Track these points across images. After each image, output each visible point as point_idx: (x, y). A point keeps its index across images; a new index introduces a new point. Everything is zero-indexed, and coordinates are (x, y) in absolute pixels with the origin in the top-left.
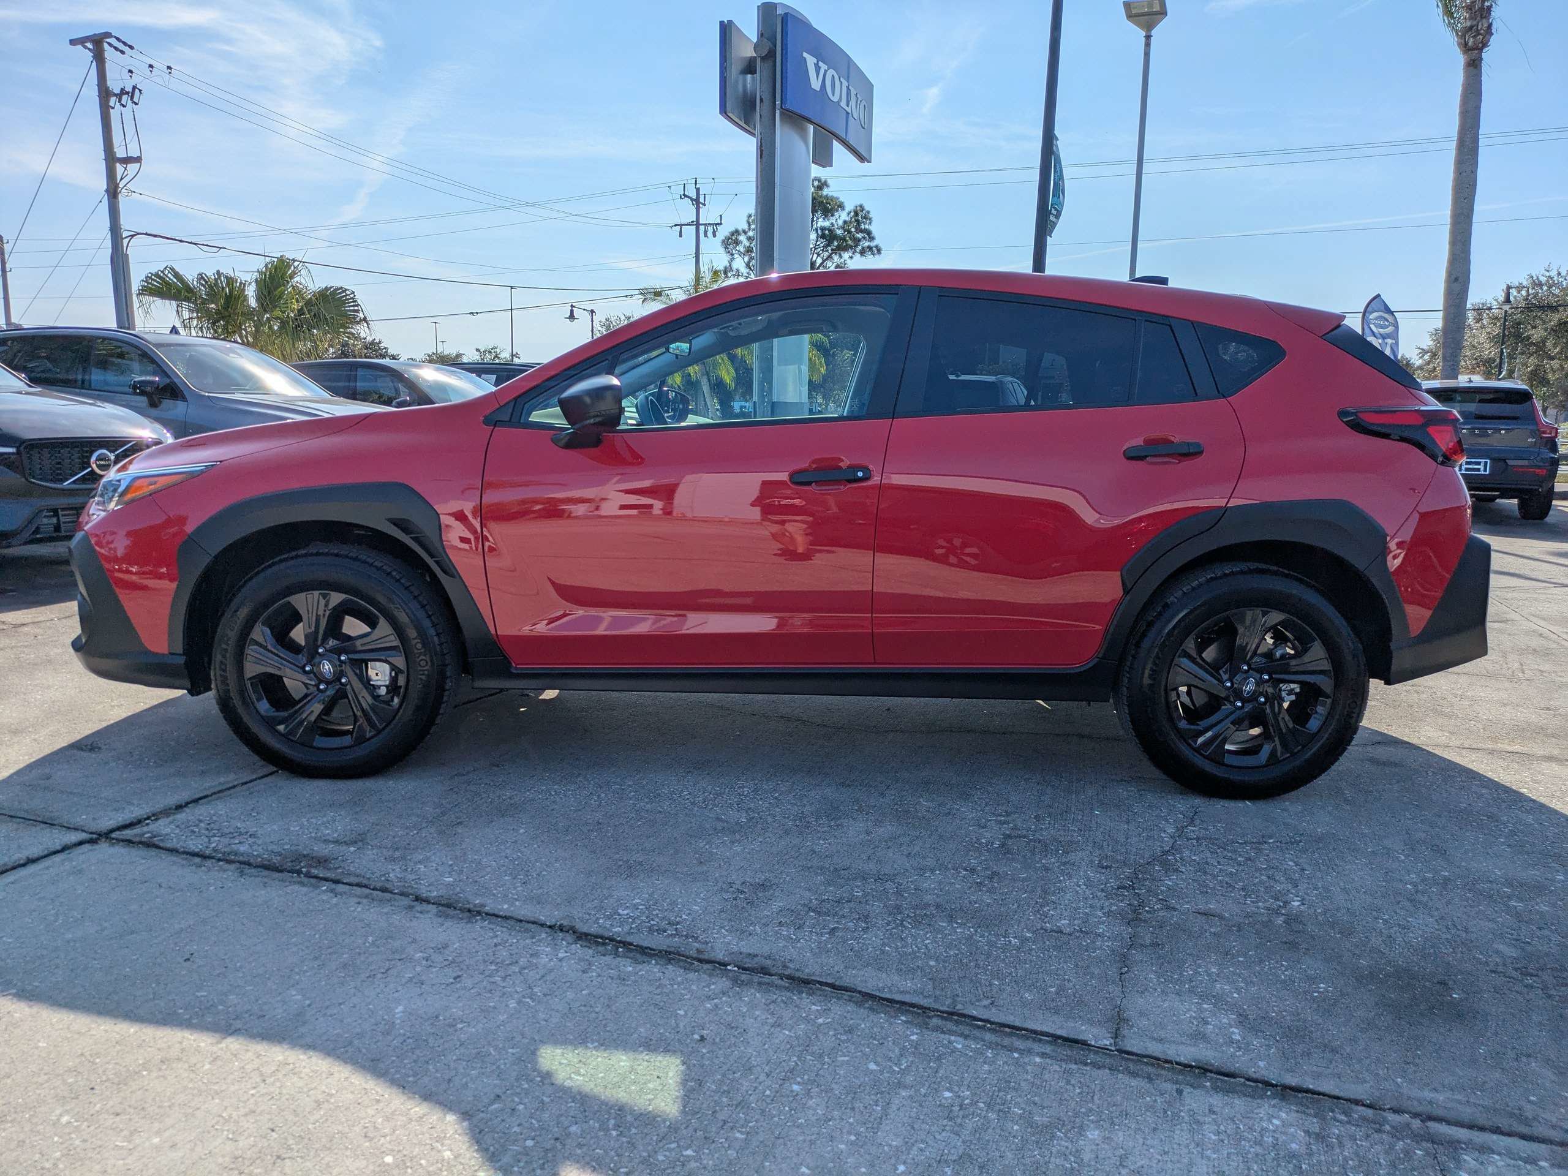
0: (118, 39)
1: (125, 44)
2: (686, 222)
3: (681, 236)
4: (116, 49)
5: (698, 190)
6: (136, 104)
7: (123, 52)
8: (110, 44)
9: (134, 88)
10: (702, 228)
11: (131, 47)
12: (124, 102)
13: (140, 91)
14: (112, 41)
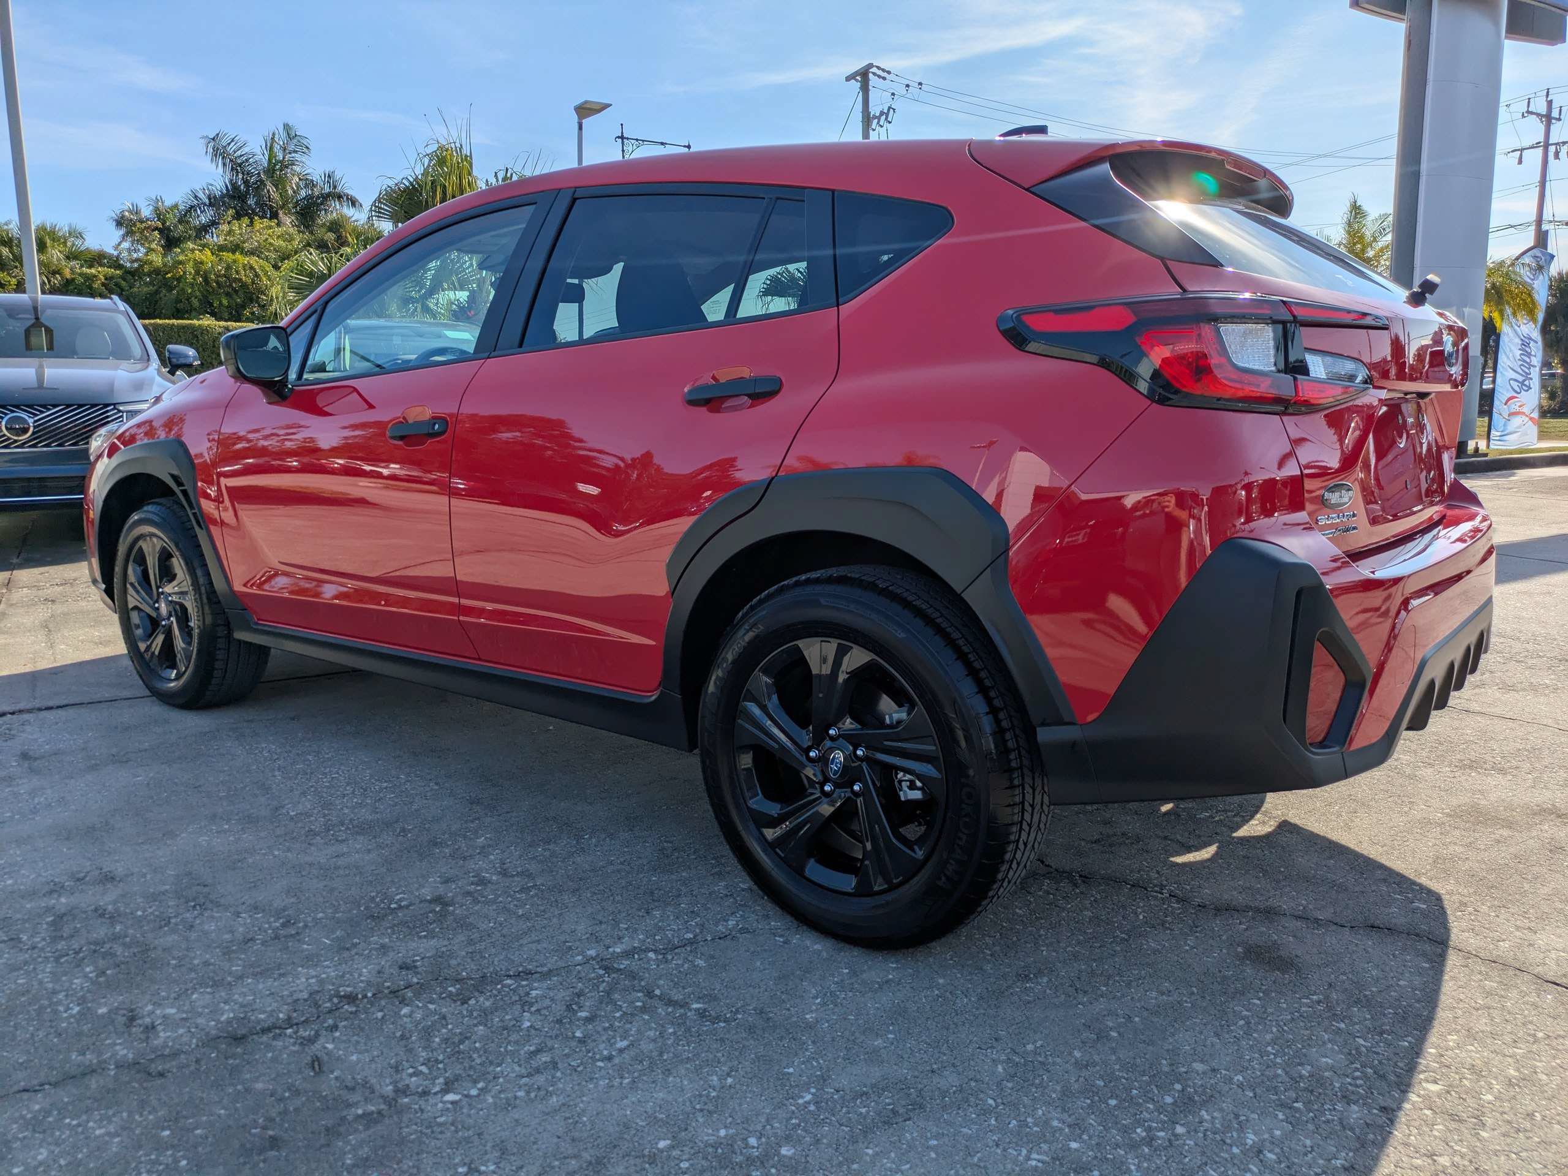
0: (878, 68)
1: (883, 70)
2: (1527, 145)
3: (1520, 162)
4: (879, 76)
5: (1550, 103)
6: (890, 122)
7: (884, 79)
8: (874, 74)
9: (890, 108)
10: (1552, 149)
11: (889, 72)
12: (881, 123)
13: (894, 109)
14: (874, 70)
